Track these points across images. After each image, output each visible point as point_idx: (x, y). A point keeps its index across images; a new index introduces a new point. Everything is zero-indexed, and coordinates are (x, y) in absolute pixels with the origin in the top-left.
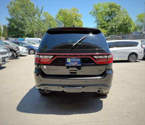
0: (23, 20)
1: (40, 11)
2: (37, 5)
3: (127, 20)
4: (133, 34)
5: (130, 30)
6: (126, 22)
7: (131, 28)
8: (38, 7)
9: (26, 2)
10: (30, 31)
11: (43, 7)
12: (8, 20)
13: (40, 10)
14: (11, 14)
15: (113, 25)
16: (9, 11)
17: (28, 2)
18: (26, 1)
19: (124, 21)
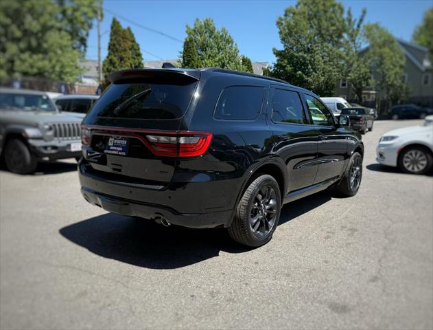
0: (309, 51)
1: (357, 22)
2: (350, 8)
8: (352, 12)
9: (324, 5)
10: (322, 79)
11: (364, 12)
12: (278, 54)
13: (355, 20)
14: (283, 40)
16: (280, 33)
17: (328, 4)
18: (322, 3)
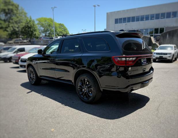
3: (30, 22)
4: (42, 39)
5: (35, 34)
6: (30, 24)
7: (36, 32)
15: (15, 27)
19: (28, 23)
